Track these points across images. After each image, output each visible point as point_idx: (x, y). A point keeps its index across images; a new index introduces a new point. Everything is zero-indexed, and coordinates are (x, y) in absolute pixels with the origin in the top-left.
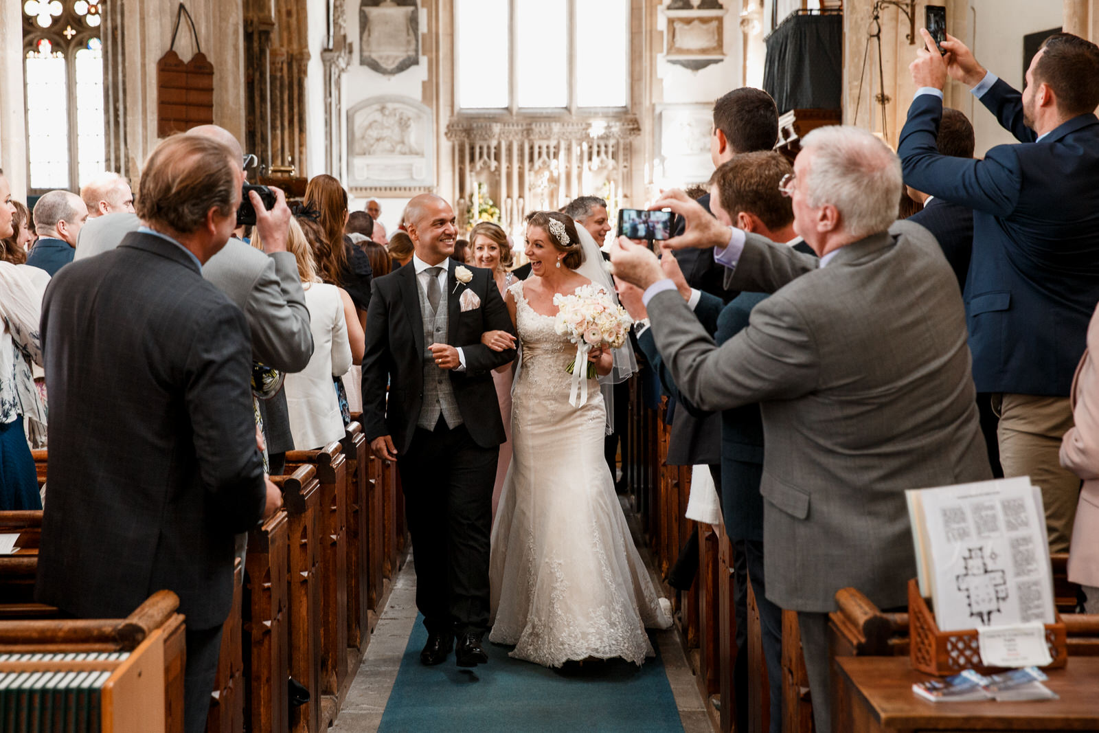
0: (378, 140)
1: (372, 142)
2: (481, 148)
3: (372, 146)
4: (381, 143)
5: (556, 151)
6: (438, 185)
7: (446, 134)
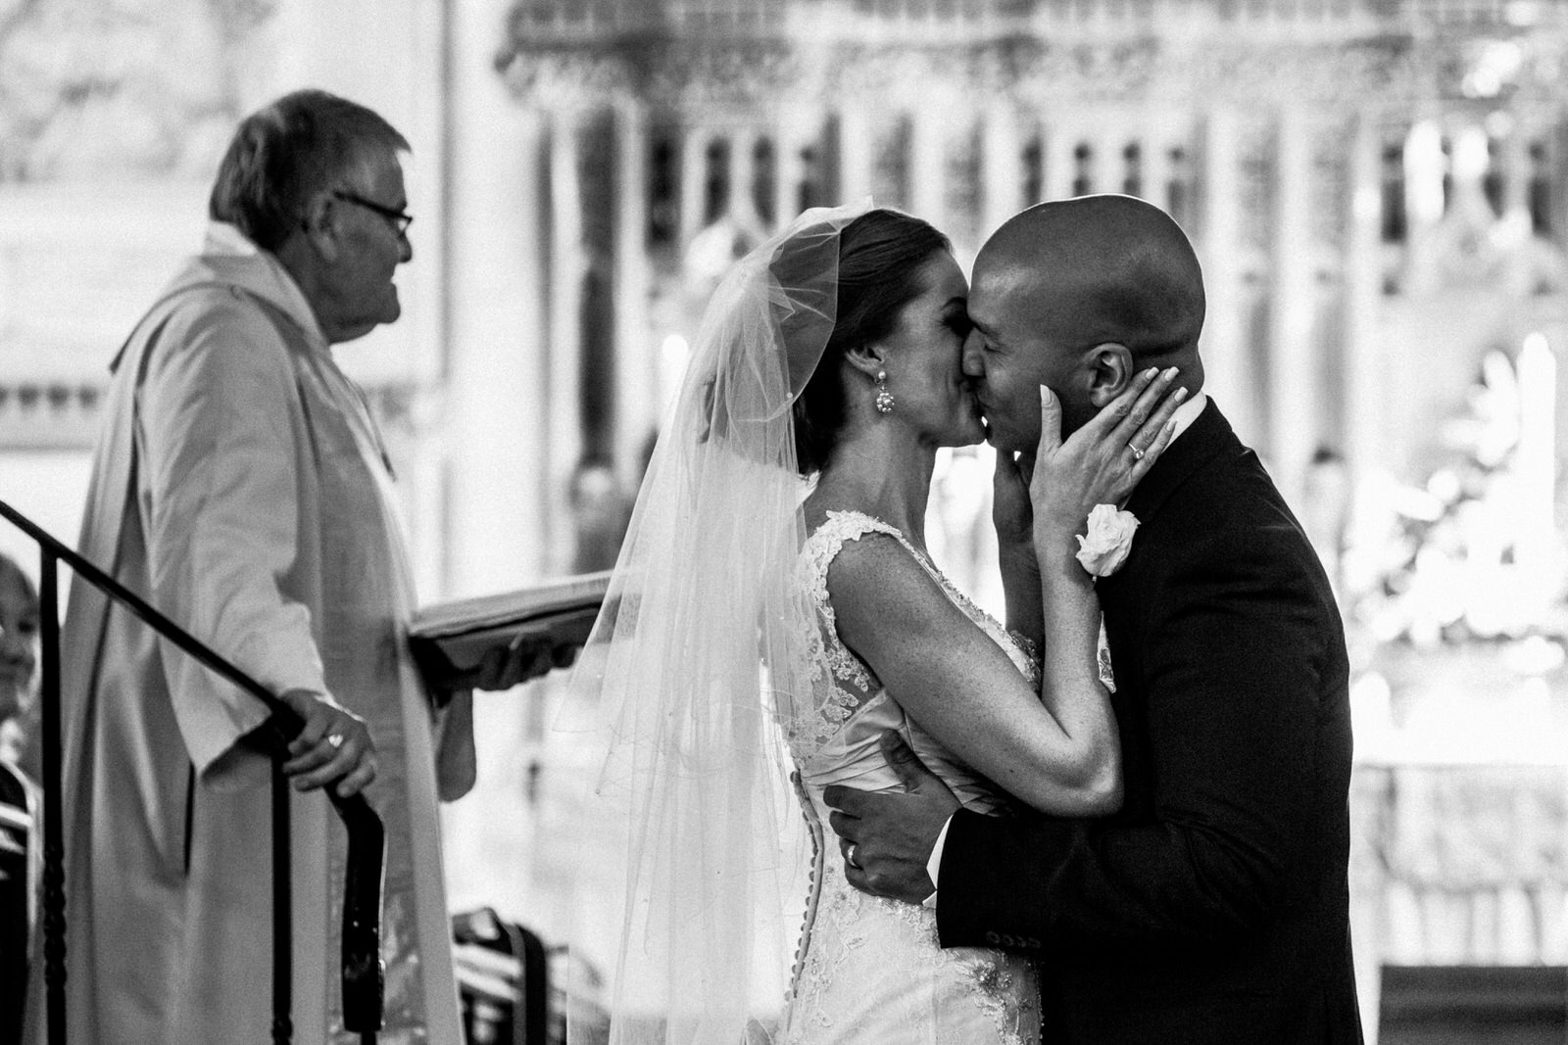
0: (76, 94)
1: (38, 104)
2: (718, 154)
3: (35, 129)
4: (94, 112)
5: (1184, 174)
6: (446, 372)
7: (502, 64)
